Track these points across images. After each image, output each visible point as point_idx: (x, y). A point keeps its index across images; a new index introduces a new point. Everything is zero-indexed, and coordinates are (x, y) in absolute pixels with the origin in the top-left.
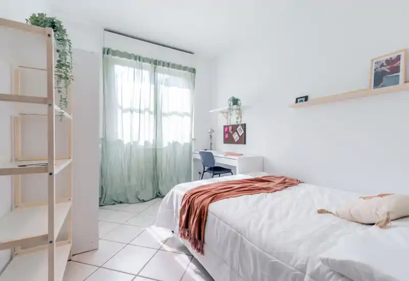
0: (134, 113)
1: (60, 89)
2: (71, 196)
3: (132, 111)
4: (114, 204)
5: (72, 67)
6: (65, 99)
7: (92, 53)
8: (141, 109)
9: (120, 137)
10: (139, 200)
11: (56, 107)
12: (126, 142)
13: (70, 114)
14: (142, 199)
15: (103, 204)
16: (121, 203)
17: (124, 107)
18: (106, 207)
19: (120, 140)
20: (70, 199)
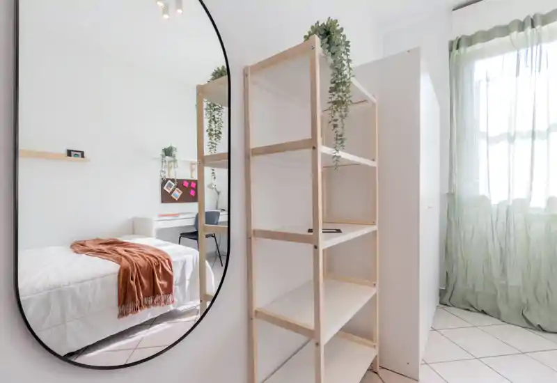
0: (517, 141)
1: (335, 123)
2: (376, 281)
3: (511, 139)
4: (468, 310)
5: (349, 82)
6: (341, 136)
7: (409, 51)
8: (537, 129)
9: (482, 191)
10: (528, 322)
11: (323, 149)
12: (495, 201)
13: (373, 160)
14: (536, 322)
15: (449, 304)
16: (483, 312)
17: (491, 134)
18: (453, 309)
19: (483, 197)
20: (375, 285)
